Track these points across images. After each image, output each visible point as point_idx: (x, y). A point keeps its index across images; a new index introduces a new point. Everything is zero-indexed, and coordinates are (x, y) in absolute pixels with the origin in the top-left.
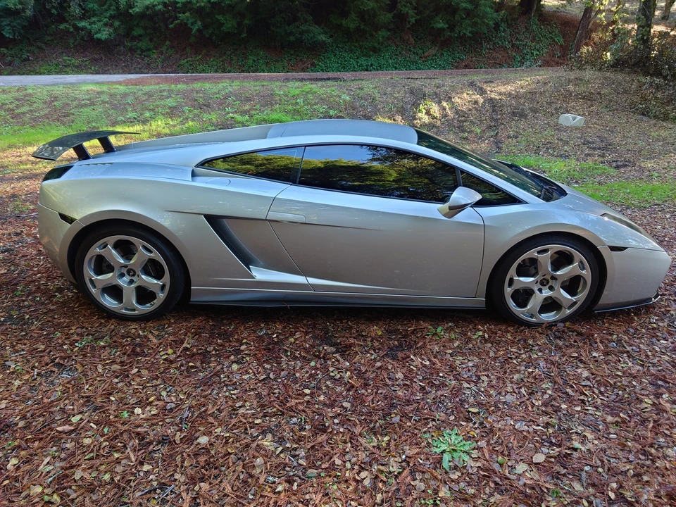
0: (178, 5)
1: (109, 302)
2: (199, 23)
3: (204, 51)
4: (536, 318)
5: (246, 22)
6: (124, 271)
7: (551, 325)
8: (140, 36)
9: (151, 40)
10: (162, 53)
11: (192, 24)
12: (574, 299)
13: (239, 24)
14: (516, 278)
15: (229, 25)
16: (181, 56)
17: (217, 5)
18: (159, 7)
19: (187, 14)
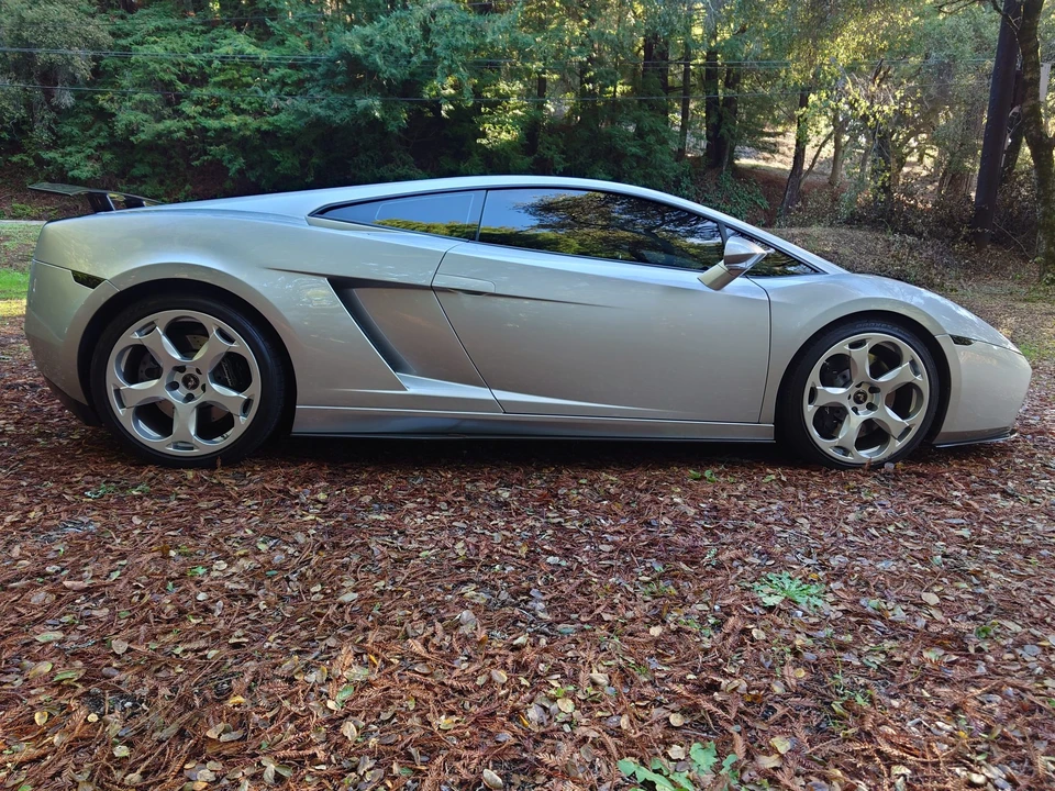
0: (209, 134)
1: (145, 434)
2: (241, 160)
4: (853, 456)
5: (314, 160)
6: (178, 378)
7: (876, 466)
8: (145, 176)
9: (161, 183)
11: (230, 161)
12: (906, 422)
13: (303, 164)
14: (820, 387)
15: (288, 165)
17: (270, 136)
18: (178, 134)
19: (223, 147)
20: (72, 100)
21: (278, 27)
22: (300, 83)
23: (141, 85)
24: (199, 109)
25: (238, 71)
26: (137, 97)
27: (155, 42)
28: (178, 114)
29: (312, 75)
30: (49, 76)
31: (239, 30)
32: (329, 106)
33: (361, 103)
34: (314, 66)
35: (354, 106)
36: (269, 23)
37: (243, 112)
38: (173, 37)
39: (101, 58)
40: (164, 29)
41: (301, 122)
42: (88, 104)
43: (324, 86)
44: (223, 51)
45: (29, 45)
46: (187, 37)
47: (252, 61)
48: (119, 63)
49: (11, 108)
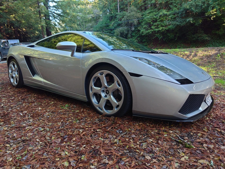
0: (156, 32)
2: (162, 36)
3: (163, 45)
5: (177, 35)
8: (145, 41)
9: (148, 43)
10: (150, 46)
11: (160, 37)
13: (175, 36)
14: (93, 87)
15: (171, 36)
16: (155, 47)
17: (168, 31)
18: (150, 33)
19: (158, 34)
20: (134, 29)
21: (172, 6)
22: (175, 18)
23: (145, 24)
24: (155, 27)
25: (163, 18)
26: (144, 26)
27: (148, 15)
28: (151, 29)
29: (178, 16)
30: (131, 25)
31: (165, 9)
32: (180, 22)
33: (188, 20)
34: (178, 13)
35: (186, 21)
36: (170, 6)
37: (163, 26)
38: (152, 13)
39: (139, 20)
40: (150, 12)
41: (174, 27)
42: (137, 29)
43: (180, 18)
44: (160, 14)
45: (128, 20)
46: (154, 13)
47: (166, 15)
48: (142, 20)
49: (125, 32)
